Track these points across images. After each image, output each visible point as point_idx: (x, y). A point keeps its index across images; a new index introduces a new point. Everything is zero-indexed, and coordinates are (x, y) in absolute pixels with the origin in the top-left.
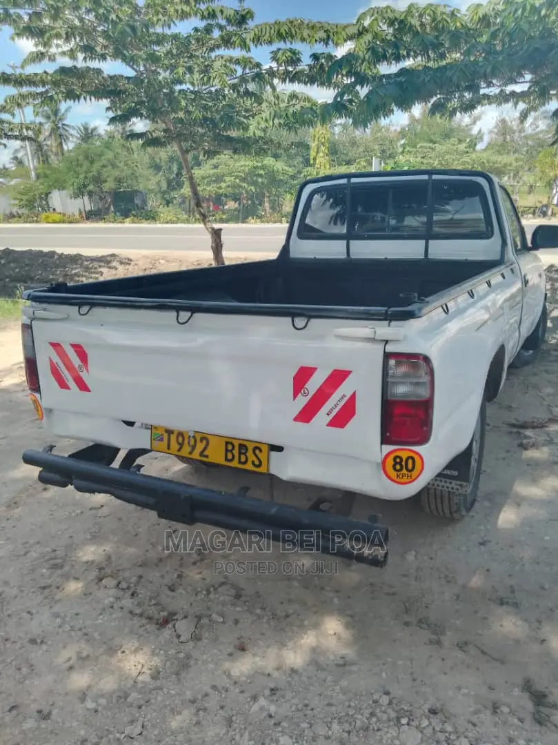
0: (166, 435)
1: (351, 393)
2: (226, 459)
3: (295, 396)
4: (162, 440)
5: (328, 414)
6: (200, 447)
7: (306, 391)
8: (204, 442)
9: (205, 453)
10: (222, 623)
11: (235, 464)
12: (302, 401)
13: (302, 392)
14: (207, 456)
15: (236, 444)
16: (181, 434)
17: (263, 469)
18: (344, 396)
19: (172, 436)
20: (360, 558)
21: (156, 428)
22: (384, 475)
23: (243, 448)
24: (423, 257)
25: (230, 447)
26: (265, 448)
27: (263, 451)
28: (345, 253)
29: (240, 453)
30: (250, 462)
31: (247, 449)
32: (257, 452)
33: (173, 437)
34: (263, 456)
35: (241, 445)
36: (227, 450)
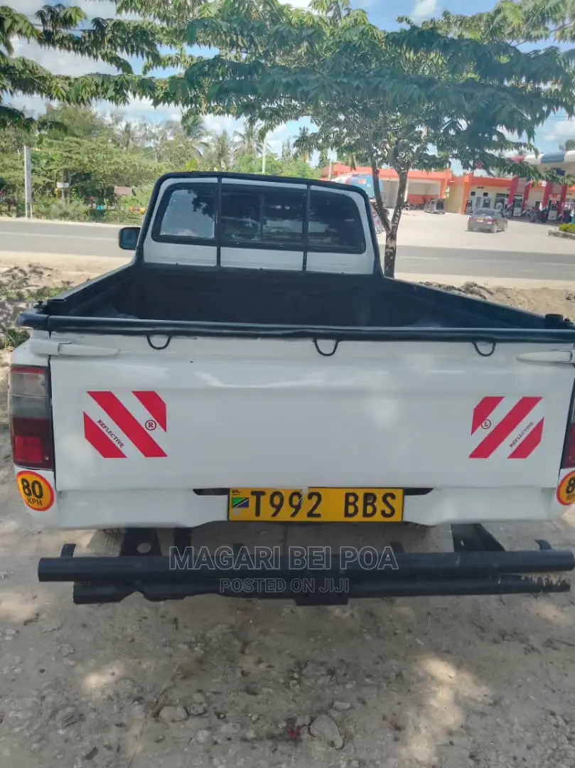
0: (253, 500)
1: (539, 420)
2: (347, 514)
3: (474, 429)
4: (246, 505)
5: (511, 446)
6: (307, 505)
7: (488, 423)
8: (315, 498)
9: (316, 512)
10: (349, 708)
11: (359, 518)
12: (482, 433)
13: (483, 424)
14: (319, 515)
15: (361, 495)
16: (277, 493)
17: (396, 518)
18: (532, 424)
19: (262, 498)
20: (549, 588)
21: (236, 491)
22: (557, 500)
23: (369, 497)
24: (301, 269)
25: (351, 499)
26: (399, 494)
27: (397, 497)
28: (216, 262)
29: (366, 504)
30: (378, 513)
31: (375, 498)
32: (389, 499)
33: (265, 501)
34: (395, 503)
35: (367, 496)
36: (347, 504)
